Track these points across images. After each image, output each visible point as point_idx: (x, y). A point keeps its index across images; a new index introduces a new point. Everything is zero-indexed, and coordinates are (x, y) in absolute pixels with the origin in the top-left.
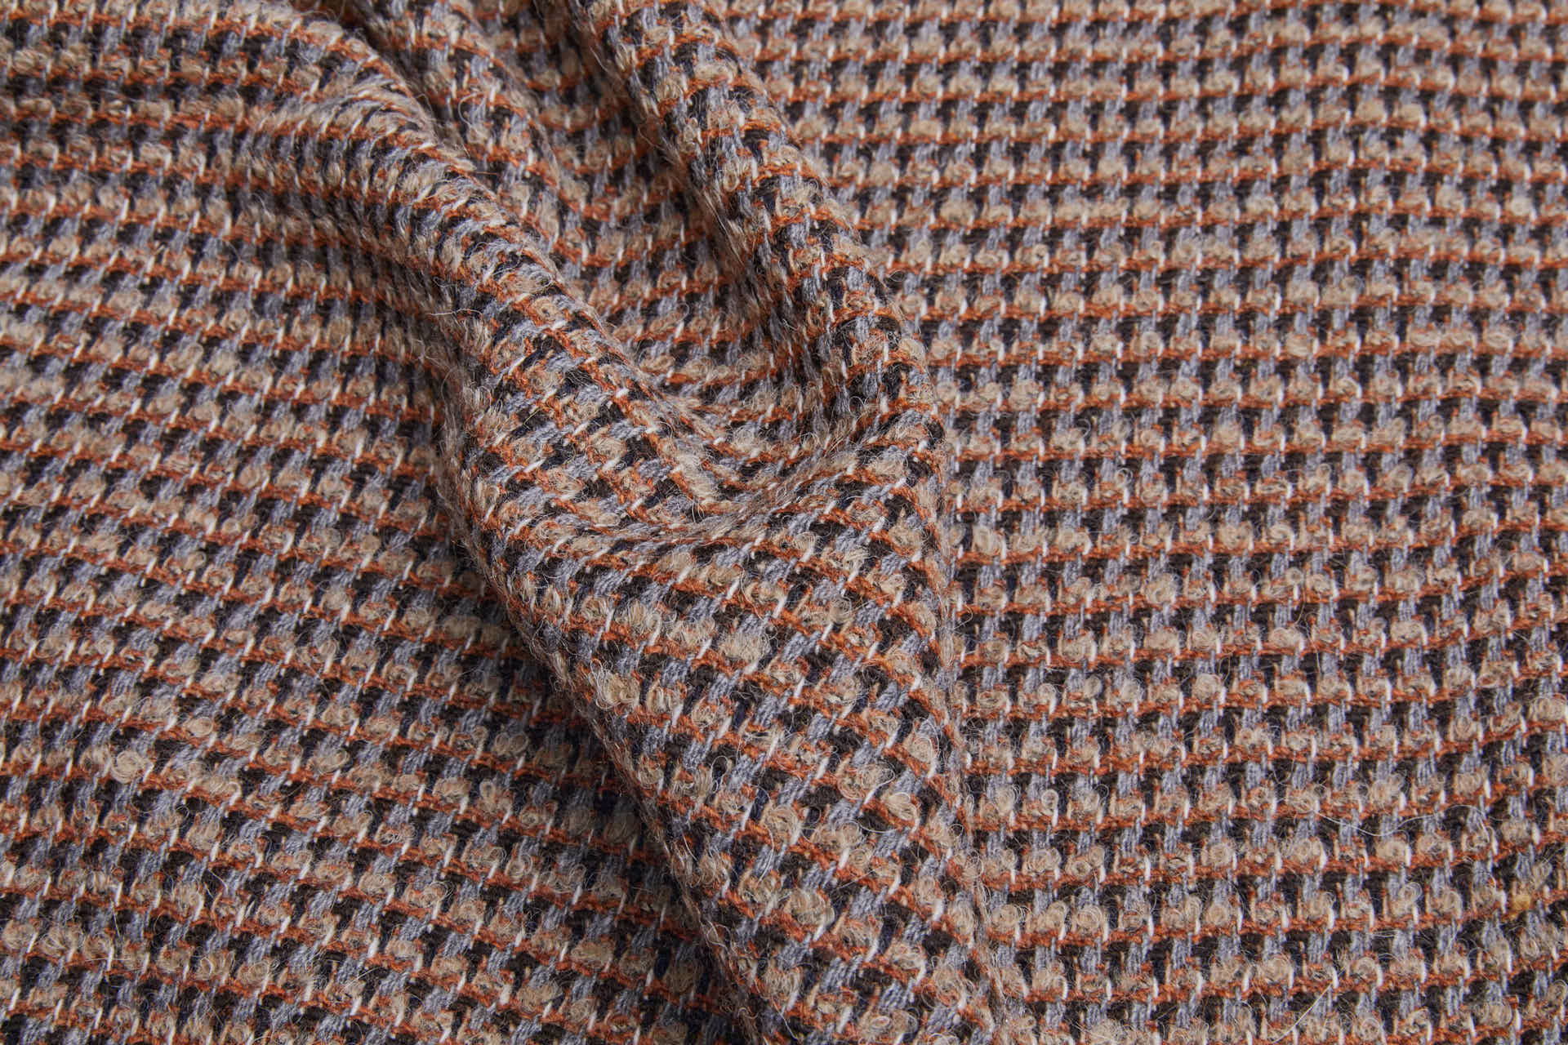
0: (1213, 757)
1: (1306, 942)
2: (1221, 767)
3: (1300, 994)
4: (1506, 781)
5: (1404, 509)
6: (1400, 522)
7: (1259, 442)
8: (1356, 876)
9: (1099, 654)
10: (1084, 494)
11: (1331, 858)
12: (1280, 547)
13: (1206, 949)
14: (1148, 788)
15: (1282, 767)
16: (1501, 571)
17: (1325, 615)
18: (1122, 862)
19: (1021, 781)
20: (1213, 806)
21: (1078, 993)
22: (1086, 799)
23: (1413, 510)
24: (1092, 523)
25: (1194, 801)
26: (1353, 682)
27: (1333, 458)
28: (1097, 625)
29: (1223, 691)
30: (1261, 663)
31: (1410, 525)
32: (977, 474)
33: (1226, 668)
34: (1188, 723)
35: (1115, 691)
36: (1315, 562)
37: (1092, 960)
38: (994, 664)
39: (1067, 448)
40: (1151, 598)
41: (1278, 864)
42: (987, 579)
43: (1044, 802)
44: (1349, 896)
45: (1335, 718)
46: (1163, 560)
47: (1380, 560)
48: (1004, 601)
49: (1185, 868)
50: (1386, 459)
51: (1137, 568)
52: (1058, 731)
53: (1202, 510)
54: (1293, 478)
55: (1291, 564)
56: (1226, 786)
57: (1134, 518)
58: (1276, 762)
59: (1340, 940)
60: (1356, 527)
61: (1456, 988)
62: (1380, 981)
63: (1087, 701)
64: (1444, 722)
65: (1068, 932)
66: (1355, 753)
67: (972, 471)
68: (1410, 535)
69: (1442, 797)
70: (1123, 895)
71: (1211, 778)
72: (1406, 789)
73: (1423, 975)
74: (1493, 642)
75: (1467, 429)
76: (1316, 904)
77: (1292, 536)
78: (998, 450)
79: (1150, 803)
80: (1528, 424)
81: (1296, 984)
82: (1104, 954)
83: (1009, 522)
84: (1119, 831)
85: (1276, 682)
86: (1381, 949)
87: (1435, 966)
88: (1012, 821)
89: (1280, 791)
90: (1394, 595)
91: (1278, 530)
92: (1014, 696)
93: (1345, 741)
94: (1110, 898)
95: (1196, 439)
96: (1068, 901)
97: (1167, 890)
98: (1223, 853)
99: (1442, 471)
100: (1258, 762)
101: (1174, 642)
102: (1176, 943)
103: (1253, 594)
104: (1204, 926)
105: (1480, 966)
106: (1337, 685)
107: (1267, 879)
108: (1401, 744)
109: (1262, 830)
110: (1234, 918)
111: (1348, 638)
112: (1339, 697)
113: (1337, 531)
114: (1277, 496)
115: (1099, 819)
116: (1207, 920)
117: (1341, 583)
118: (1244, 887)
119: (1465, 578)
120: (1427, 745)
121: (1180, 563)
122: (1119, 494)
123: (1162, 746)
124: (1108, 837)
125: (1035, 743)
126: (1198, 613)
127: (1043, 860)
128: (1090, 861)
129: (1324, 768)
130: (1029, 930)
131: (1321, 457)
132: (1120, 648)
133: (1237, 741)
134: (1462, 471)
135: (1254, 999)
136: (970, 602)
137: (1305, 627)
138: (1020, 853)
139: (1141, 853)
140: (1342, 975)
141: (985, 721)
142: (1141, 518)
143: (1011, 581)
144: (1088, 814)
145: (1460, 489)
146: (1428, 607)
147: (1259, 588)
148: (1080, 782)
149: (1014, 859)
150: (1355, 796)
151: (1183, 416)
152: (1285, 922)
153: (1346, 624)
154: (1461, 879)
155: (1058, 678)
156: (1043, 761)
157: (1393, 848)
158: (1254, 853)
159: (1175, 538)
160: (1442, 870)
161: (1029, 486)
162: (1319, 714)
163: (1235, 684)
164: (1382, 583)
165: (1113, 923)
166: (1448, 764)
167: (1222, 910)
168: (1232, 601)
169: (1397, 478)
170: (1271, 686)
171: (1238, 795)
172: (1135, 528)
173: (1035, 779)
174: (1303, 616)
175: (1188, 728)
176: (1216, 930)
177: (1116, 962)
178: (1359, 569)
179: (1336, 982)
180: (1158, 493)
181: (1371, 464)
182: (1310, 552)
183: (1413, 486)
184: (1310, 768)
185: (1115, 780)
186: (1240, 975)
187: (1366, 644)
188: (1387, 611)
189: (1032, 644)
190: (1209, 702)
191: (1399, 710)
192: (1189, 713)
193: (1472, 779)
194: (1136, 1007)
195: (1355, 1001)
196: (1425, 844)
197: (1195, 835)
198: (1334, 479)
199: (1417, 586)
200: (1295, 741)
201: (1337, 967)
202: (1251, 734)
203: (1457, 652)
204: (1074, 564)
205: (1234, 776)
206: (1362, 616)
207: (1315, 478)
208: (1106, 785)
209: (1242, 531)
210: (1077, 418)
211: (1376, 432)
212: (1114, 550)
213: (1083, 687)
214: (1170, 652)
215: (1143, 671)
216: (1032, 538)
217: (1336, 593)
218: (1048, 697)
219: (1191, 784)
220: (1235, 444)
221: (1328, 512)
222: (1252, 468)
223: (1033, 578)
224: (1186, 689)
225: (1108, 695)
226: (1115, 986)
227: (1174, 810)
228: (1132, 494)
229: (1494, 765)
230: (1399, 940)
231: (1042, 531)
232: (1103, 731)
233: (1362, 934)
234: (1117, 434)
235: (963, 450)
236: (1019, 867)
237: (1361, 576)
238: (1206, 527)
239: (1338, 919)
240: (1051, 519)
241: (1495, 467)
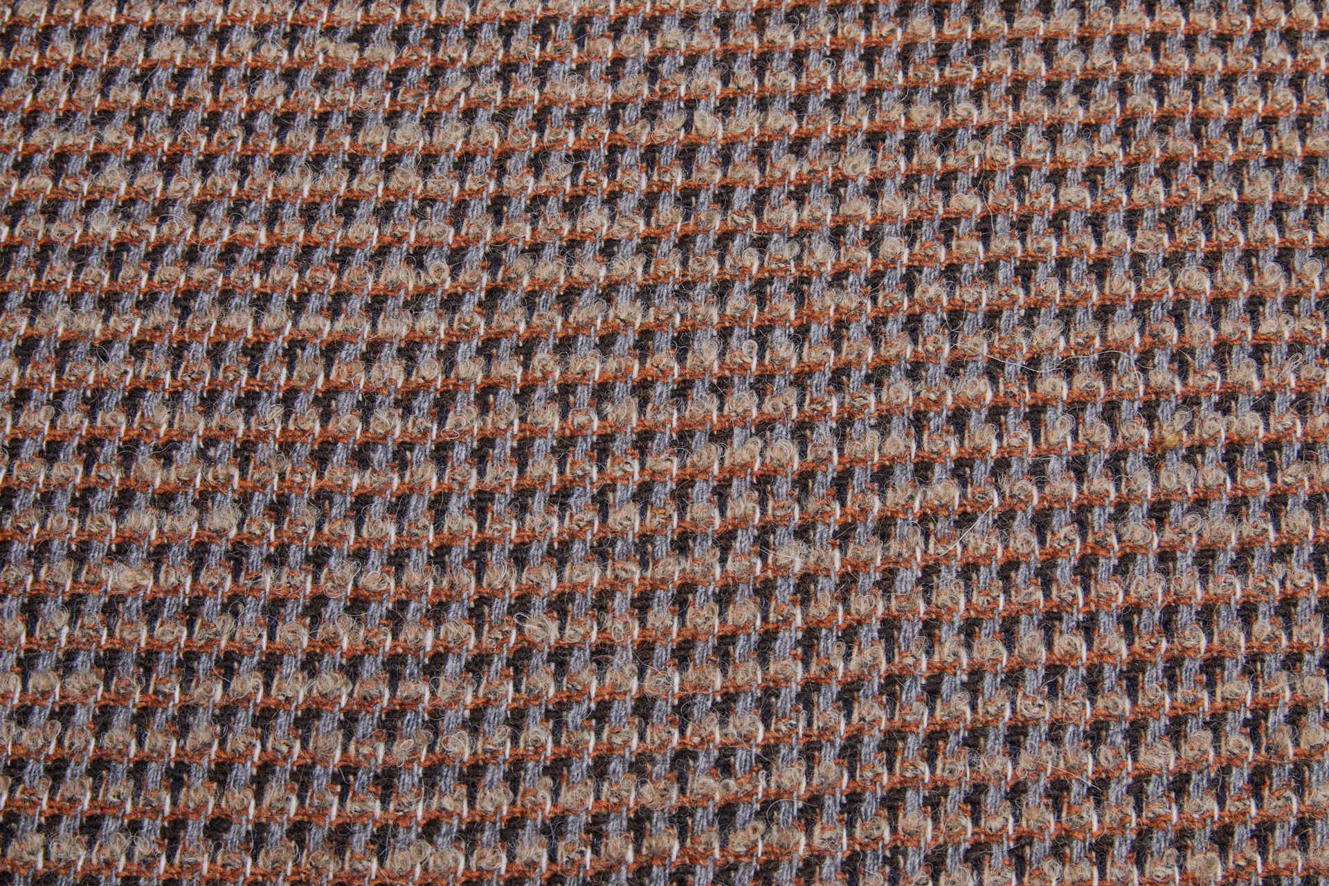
0: (895, 309)
1: (972, 468)
2: (901, 318)
3: (965, 513)
4: (1153, 335)
5: (1077, 90)
6: (1072, 101)
7: (948, 31)
8: (1017, 409)
9: (800, 221)
10: (793, 81)
11: (996, 395)
12: (964, 123)
13: (883, 476)
14: (836, 337)
15: (955, 317)
17: (1001, 180)
18: (812, 401)
19: (725, 334)
20: (893, 352)
21: (770, 517)
22: (782, 347)
23: (1084, 90)
24: (799, 107)
25: (877, 347)
26: (1023, 240)
27: (1014, 43)
28: (799, 195)
29: (906, 252)
30: (941, 226)
31: (1081, 104)
32: (699, 66)
33: (911, 231)
34: (875, 281)
35: (811, 253)
36: (995, 134)
37: (783, 487)
38: (706, 232)
39: (779, 41)
40: (848, 171)
41: (949, 400)
42: (704, 158)
43: (745, 350)
44: (1011, 427)
45: (1004, 272)
46: (860, 138)
47: (1053, 133)
48: (718, 176)
49: (867, 406)
50: (1061, 45)
51: (837, 145)
52: (760, 290)
53: (896, 93)
54: (978, 62)
55: (974, 137)
56: (905, 336)
57: (836, 102)
58: (950, 313)
59: (1002, 465)
60: (1033, 104)
61: (1102, 507)
62: (1036, 501)
63: (786, 262)
64: (1101, 277)
65: (763, 464)
66: (1021, 302)
67: (695, 64)
68: (1081, 112)
69: (1097, 341)
70: (812, 430)
71: (892, 328)
72: (1066, 333)
73: (1074, 495)
74: (1148, 213)
75: (1133, 21)
76: (982, 434)
77: (975, 113)
78: (717, 45)
79: (838, 349)
80: (1186, 15)
81: (961, 505)
82: (794, 481)
83: (725, 107)
84: (810, 374)
85: (954, 243)
86: (1038, 472)
87: (1085, 487)
88: (716, 369)
89: (953, 338)
90: (1064, 164)
91: (964, 108)
92: (721, 261)
93: (1014, 292)
94: (801, 432)
95: (893, 31)
96: (763, 436)
97: (852, 425)
98: (901, 391)
99: (1111, 57)
100: (934, 313)
101: (866, 209)
102: (857, 470)
103: (939, 165)
104: (882, 456)
105: (1124, 491)
106: (1007, 243)
107: (939, 414)
108: (1063, 294)
109: (936, 372)
110: (908, 447)
111: (1022, 201)
112: (1009, 254)
113: (1016, 107)
114: (963, 78)
115: (793, 364)
116: (885, 451)
117: (1017, 154)
118: (918, 421)
119: (1126, 154)
120: (1086, 296)
121: (874, 140)
122: (823, 81)
123: (849, 300)
124: (800, 381)
125: (738, 300)
126: (888, 182)
127: (743, 401)
128: (784, 400)
129: (992, 316)
130: (727, 463)
131: (1003, 43)
132: (818, 214)
133: (916, 295)
134: (1128, 59)
135: (924, 519)
136: (688, 177)
137: (983, 192)
138: (721, 397)
139: (829, 393)
140: (1002, 495)
141: (695, 284)
142: (843, 101)
143: (725, 159)
144: (784, 359)
145: (1126, 75)
146: (1093, 176)
147: (944, 159)
148: (778, 332)
149: (716, 402)
150: (1020, 338)
151: (881, 12)
152: (953, 451)
153: (1020, 188)
154: (1110, 413)
155: (761, 244)
156: (745, 314)
157: (1052, 384)
158: (928, 391)
159: (871, 118)
160: (1094, 404)
161: (744, 76)
162: (989, 271)
163: (917, 246)
164: (1053, 153)
165: (803, 454)
166: (1104, 314)
167: (899, 442)
168: (919, 172)
169: (1070, 61)
170: (948, 247)
171: (915, 342)
172: (837, 111)
173: (737, 331)
174: (982, 183)
175: (875, 285)
176: (892, 460)
177: (805, 489)
178: (1034, 139)
179: (996, 503)
180: (858, 79)
181: (1048, 48)
182: (991, 126)
183: (1084, 69)
184: (980, 316)
185: (808, 330)
186: (912, 498)
187: (1037, 206)
188: (1057, 178)
189: (741, 213)
190: (893, 261)
191: (1063, 264)
192: (876, 271)
193: (1123, 328)
194: (820, 528)
195: (1013, 518)
196: (1080, 381)
197: (877, 377)
198: (1015, 62)
199: (1084, 157)
200: (967, 294)
201: (998, 489)
202: (931, 289)
203: (1115, 218)
204: (781, 142)
205: (913, 326)
206: (1035, 181)
207: (998, 61)
208: (800, 335)
209: (931, 110)
210: (787, 15)
211: (1053, 21)
212: (818, 129)
213: (782, 249)
214: (862, 218)
215: (837, 235)
216: (745, 120)
217: (1012, 161)
218: (752, 260)
219: (875, 333)
220: (927, 34)
221: (1008, 91)
222: (942, 55)
223: (745, 156)
224: (874, 251)
225: (805, 256)
226: (802, 509)
227: (859, 356)
228: (835, 80)
229: (1144, 322)
230: (1054, 465)
231: (754, 114)
232: (799, 289)
233: (1021, 459)
234: (822, 29)
235: (688, 46)
236: (721, 409)
237: (1035, 147)
238: (900, 107)
239: (1000, 447)
240: (763, 104)
241: (1156, 57)
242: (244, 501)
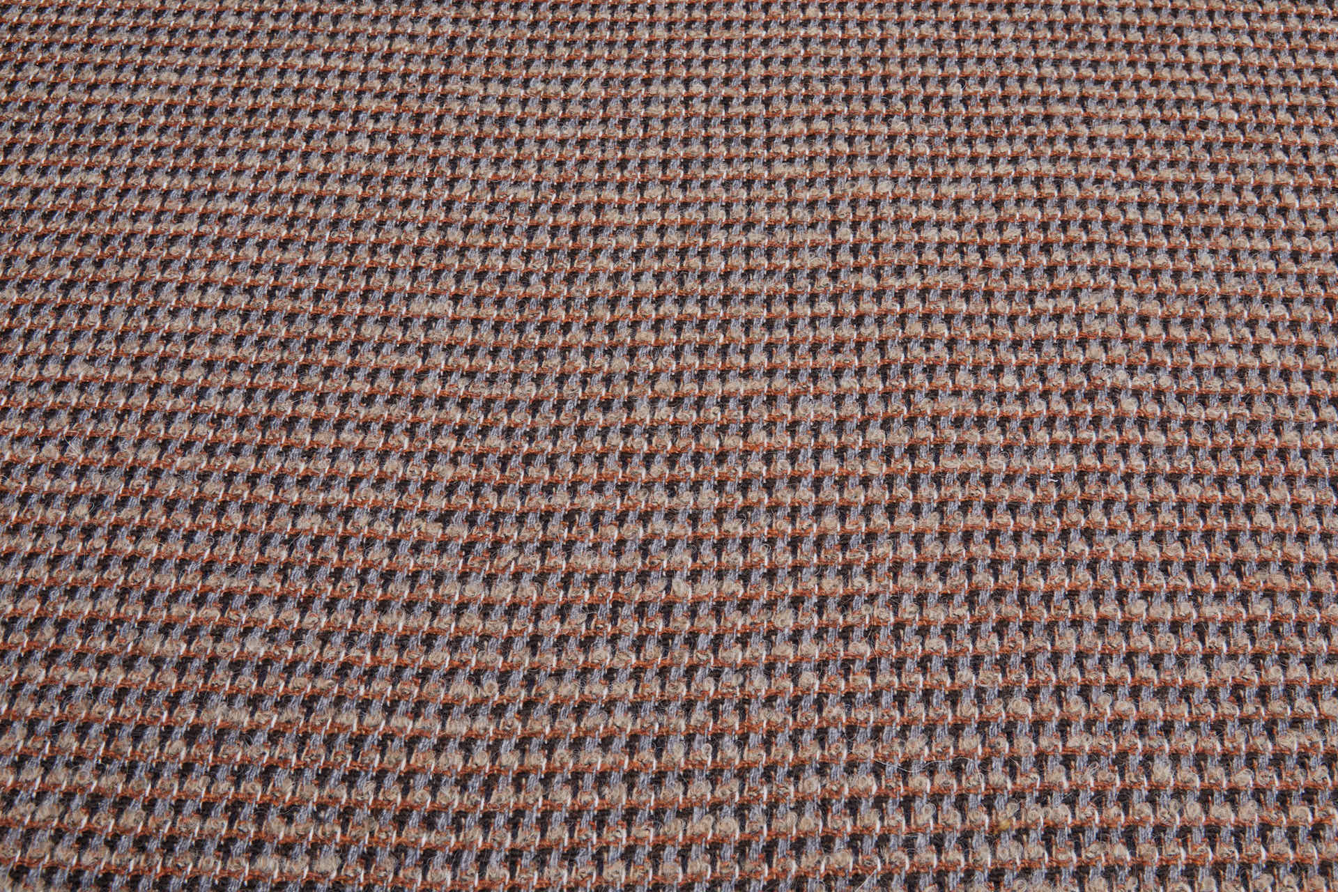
0: (809, 724)
1: (862, 841)
2: (814, 730)
3: (857, 875)
4: (991, 748)
5: (937, 569)
6: (934, 577)
7: (848, 527)
8: (894, 799)
9: (744, 659)
10: (741, 559)
11: (879, 787)
12: (859, 592)
13: (799, 846)
14: (767, 743)
15: (851, 731)
16: (994, 615)
17: (884, 633)
18: (750, 789)
19: (689, 739)
20: (807, 755)
21: (718, 874)
22: (729, 749)
23: (943, 569)
24: (745, 577)
25: (796, 751)
26: (899, 676)
27: (894, 536)
28: (743, 641)
29: (817, 683)
30: (842, 665)
31: (940, 579)
32: (677, 547)
33: (821, 667)
34: (795, 702)
35: (751, 682)
36: (880, 600)
37: (728, 851)
38: (678, 665)
39: (732, 531)
40: (778, 624)
41: (846, 791)
42: (679, 612)
43: (703, 751)
44: (890, 812)
45: (886, 699)
46: (787, 600)
47: (921, 600)
48: (688, 625)
49: (788, 794)
50: (927, 537)
51: (770, 605)
52: (714, 708)
53: (812, 569)
54: (869, 548)
55: (866, 602)
56: (816, 743)
57: (771, 575)
58: (848, 727)
59: (883, 840)
60: (907, 579)
61: (955, 872)
62: (907, 867)
63: (734, 688)
64: (954, 704)
65: (714, 834)
66: (898, 720)
67: (674, 546)
68: (940, 585)
69: (951, 750)
70: (749, 810)
71: (807, 737)
72: (929, 744)
73: (935, 863)
74: (987, 659)
75: (978, 521)
76: (868, 816)
77: (867, 585)
78: (690, 533)
79: (768, 752)
80: (1014, 518)
81: (854, 869)
82: (736, 848)
83: (694, 577)
84: (749, 770)
85: (851, 677)
86: (909, 846)
87: (943, 858)
88: (682, 765)
89: (849, 746)
90: (928, 622)
91: (858, 581)
92: (688, 686)
93: (892, 713)
94: (741, 812)
95: (811, 525)
96: (714, 814)
97: (777, 807)
98: (812, 784)
99: (961, 547)
100: (836, 727)
101: (790, 652)
102: (781, 842)
103: (841, 621)
104: (798, 830)
105: (971, 861)
106: (888, 678)
107: (839, 801)
108: (927, 715)
109: (837, 770)
110: (817, 825)
111: (898, 648)
112: (889, 686)
113: (895, 581)
114: (859, 560)
115: (737, 762)
116: (801, 827)
117: (896, 614)
118: (824, 806)
119: (972, 616)
120: (944, 717)
121: (796, 602)
122: (762, 560)
123: (777, 717)
124: (742, 774)
125: (700, 714)
126: (806, 633)
127: (701, 788)
128: (730, 788)
129: (877, 731)
130: (689, 833)
131: (887, 535)
132: (756, 654)
133: (824, 714)
134: (973, 548)
135: (827, 878)
136: (667, 625)
137: (872, 642)
138: (686, 785)
139: (762, 784)
140: (883, 862)
141: (669, 701)
142: (775, 574)
143: (693, 613)
144: (731, 759)
145: (972, 559)
146: (948, 631)
147: (845, 617)
148: (726, 738)
149: (682, 788)
150: (897, 747)
151: (803, 511)
152: (849, 829)
153: (898, 639)
154: (961, 802)
155: (716, 674)
156: (704, 725)
157: (919, 781)
158: (832, 783)
159: (795, 587)
160: (949, 797)
161: (708, 555)
162: (876, 698)
163: (825, 678)
164: (921, 614)
165: (742, 828)
166: (956, 730)
167: (810, 820)
168: (827, 626)
169: (933, 549)
170: (847, 680)
171: (823, 748)
172: (771, 581)
173: (698, 737)
174: (871, 634)
175: (795, 706)
176: (806, 834)
177: (743, 853)
178: (908, 606)
179: (879, 867)
180: (786, 559)
181: (917, 540)
182: (878, 594)
183: (943, 555)
184: (869, 730)
185: (748, 738)
186: (819, 862)
187: (909, 652)
188: (923, 632)
189: (703, 652)
190: (808, 689)
191: (927, 694)
192: (796, 696)
193: (970, 742)
194: (753, 883)
195: (891, 879)
196: (940, 779)
197: (796, 773)
198: (895, 549)
199: (942, 618)
200: (859, 714)
201: (881, 857)
202: (835, 710)
203: (964, 661)
204: (732, 602)
205: (821, 736)
206: (908, 634)
207: (883, 548)
208: (742, 741)
209: (836, 582)
210: (738, 513)
211: (921, 521)
212: (757, 594)
213: (731, 679)
214: (788, 658)
215: (769, 670)
216: (707, 586)
217: (892, 620)
218: (709, 686)
219: (795, 741)
220: (834, 529)
221: (890, 569)
222: (844, 544)
223: (706, 611)
224: (795, 681)
225: (747, 684)
226: (741, 869)
227: (783, 757)
228: (770, 560)
229: (985, 737)
230: (921, 840)
231: (714, 582)
232: (742, 708)
233: (897, 836)
234: (762, 523)
235: (669, 533)
236: (685, 793)
237: (909, 609)
238: (815, 580)
239: (882, 826)
240: (720, 575)
241: (993, 547)
242: (343, 851)
